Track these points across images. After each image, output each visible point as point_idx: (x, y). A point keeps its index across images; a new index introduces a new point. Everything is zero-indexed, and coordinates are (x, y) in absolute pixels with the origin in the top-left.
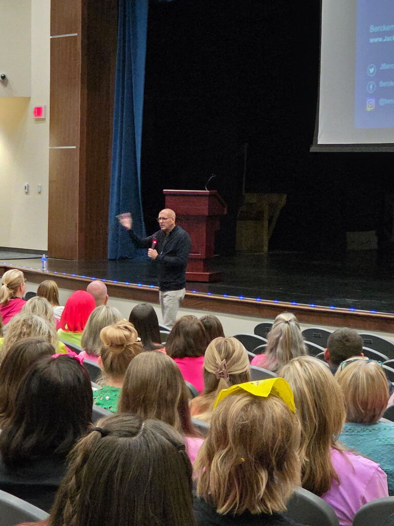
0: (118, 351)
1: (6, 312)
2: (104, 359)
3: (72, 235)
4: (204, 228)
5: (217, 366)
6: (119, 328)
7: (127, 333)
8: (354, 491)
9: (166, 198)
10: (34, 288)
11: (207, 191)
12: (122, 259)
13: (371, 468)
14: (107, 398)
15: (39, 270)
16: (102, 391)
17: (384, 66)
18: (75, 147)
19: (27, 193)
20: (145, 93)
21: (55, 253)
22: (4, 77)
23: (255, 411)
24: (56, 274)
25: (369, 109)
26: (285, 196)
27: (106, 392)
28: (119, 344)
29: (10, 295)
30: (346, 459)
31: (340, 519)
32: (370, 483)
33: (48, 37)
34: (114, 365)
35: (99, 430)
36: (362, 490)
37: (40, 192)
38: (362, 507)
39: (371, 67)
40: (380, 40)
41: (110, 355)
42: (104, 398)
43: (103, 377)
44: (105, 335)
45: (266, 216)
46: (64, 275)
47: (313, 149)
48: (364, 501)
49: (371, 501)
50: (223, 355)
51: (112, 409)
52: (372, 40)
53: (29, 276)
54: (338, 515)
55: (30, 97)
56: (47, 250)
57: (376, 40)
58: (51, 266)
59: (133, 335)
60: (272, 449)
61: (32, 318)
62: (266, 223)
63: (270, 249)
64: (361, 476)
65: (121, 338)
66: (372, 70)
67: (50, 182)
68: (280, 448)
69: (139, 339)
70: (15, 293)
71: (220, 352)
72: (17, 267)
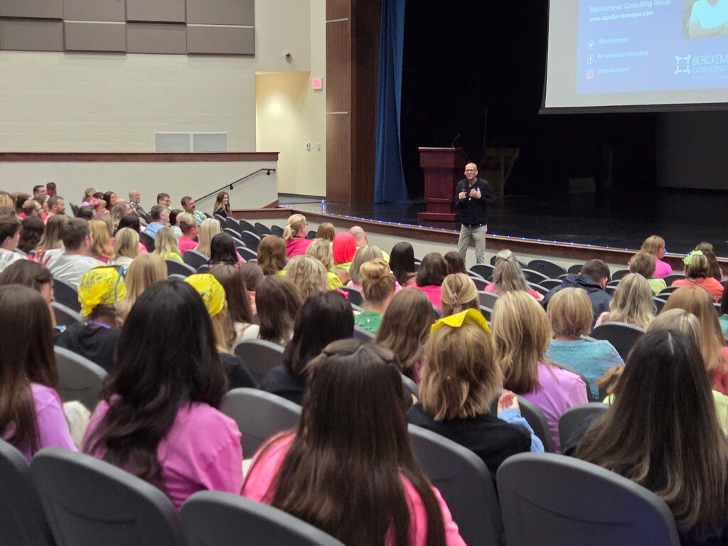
0: (375, 282)
1: (291, 248)
2: (364, 289)
3: (346, 185)
4: (452, 178)
5: (449, 298)
6: (375, 263)
7: (382, 267)
8: (559, 398)
9: (421, 154)
10: (314, 227)
11: (453, 148)
12: (386, 202)
13: (573, 379)
14: (369, 321)
15: (319, 213)
16: (364, 315)
17: (602, 41)
18: (346, 113)
19: (309, 150)
20: (403, 67)
21: (332, 198)
22: (288, 56)
23: (453, 339)
24: (332, 215)
25: (588, 78)
26: (518, 150)
27: (367, 316)
28: (376, 276)
29: (293, 233)
30: (552, 373)
31: (548, 420)
32: (573, 391)
33: (324, 22)
34: (373, 293)
35: (326, 353)
36: (566, 396)
37: (319, 150)
38: (567, 410)
39: (591, 42)
40: (599, 19)
41: (369, 286)
42: (366, 322)
43: (365, 304)
44: (364, 269)
45: (502, 167)
46: (339, 216)
47: (541, 112)
48: (568, 406)
49: (574, 406)
50: (454, 289)
51: (372, 330)
52: (591, 20)
53: (310, 217)
54: (547, 416)
55: (310, 72)
56: (325, 195)
57: (595, 19)
58: (329, 209)
59: (387, 269)
60: (469, 366)
61: (304, 261)
62: (502, 171)
63: (505, 193)
64: (566, 386)
65: (376, 271)
66: (591, 45)
67: (328, 141)
68: (476, 365)
69: (392, 272)
70: (297, 232)
71: (451, 287)
72: (301, 210)
